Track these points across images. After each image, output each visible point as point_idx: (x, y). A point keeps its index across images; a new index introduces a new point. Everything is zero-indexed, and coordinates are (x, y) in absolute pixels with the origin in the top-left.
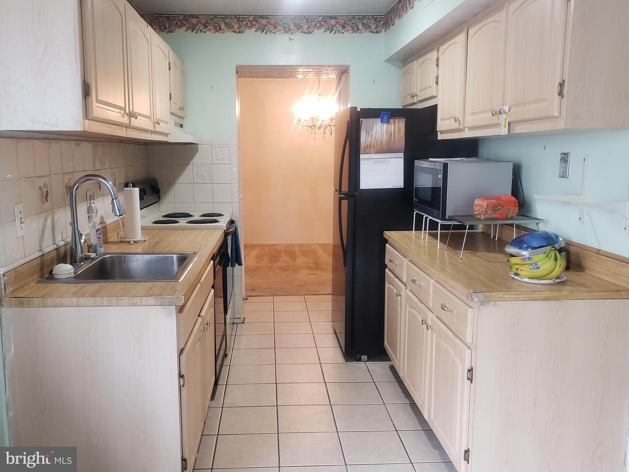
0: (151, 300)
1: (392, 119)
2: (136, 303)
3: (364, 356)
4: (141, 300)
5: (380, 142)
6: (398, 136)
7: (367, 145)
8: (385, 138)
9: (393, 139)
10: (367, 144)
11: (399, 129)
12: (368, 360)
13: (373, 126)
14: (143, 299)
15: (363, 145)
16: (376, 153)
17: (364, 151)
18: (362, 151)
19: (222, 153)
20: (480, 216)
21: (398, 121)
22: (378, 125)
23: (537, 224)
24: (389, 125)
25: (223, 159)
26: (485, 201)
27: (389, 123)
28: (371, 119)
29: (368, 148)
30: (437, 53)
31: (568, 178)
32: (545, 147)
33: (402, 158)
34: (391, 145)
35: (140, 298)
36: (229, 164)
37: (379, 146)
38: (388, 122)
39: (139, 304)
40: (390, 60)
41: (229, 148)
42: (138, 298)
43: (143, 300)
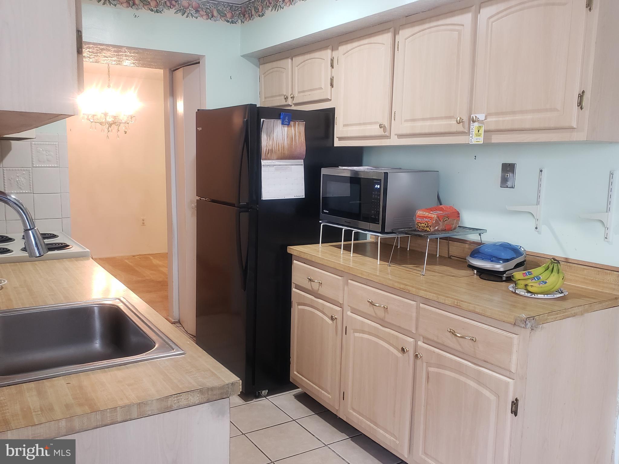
0: (194, 396)
1: (292, 121)
2: (171, 405)
3: (265, 391)
4: (177, 400)
5: (281, 147)
6: (299, 141)
7: (269, 150)
8: (286, 143)
9: (294, 144)
10: (269, 148)
11: (300, 133)
12: (269, 394)
13: (273, 128)
14: (181, 397)
15: (265, 149)
16: (277, 159)
17: (265, 156)
18: (263, 156)
19: (47, 153)
20: (430, 229)
21: (298, 125)
22: (278, 127)
23: (480, 235)
24: (289, 128)
25: (48, 160)
26: (431, 212)
27: (290, 126)
28: (273, 120)
29: (270, 153)
30: (331, 53)
31: (514, 188)
32: (475, 157)
33: (302, 165)
34: (293, 150)
35: (177, 397)
36: (57, 167)
37: (280, 151)
38: (288, 125)
39: (175, 406)
40: (248, 57)
41: (57, 146)
42: (174, 398)
43: (182, 399)
